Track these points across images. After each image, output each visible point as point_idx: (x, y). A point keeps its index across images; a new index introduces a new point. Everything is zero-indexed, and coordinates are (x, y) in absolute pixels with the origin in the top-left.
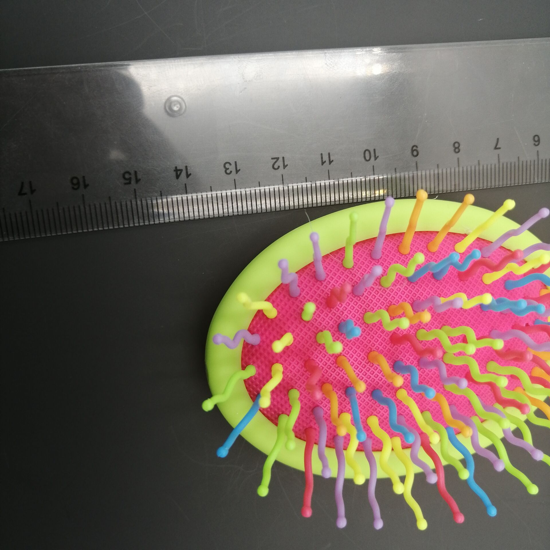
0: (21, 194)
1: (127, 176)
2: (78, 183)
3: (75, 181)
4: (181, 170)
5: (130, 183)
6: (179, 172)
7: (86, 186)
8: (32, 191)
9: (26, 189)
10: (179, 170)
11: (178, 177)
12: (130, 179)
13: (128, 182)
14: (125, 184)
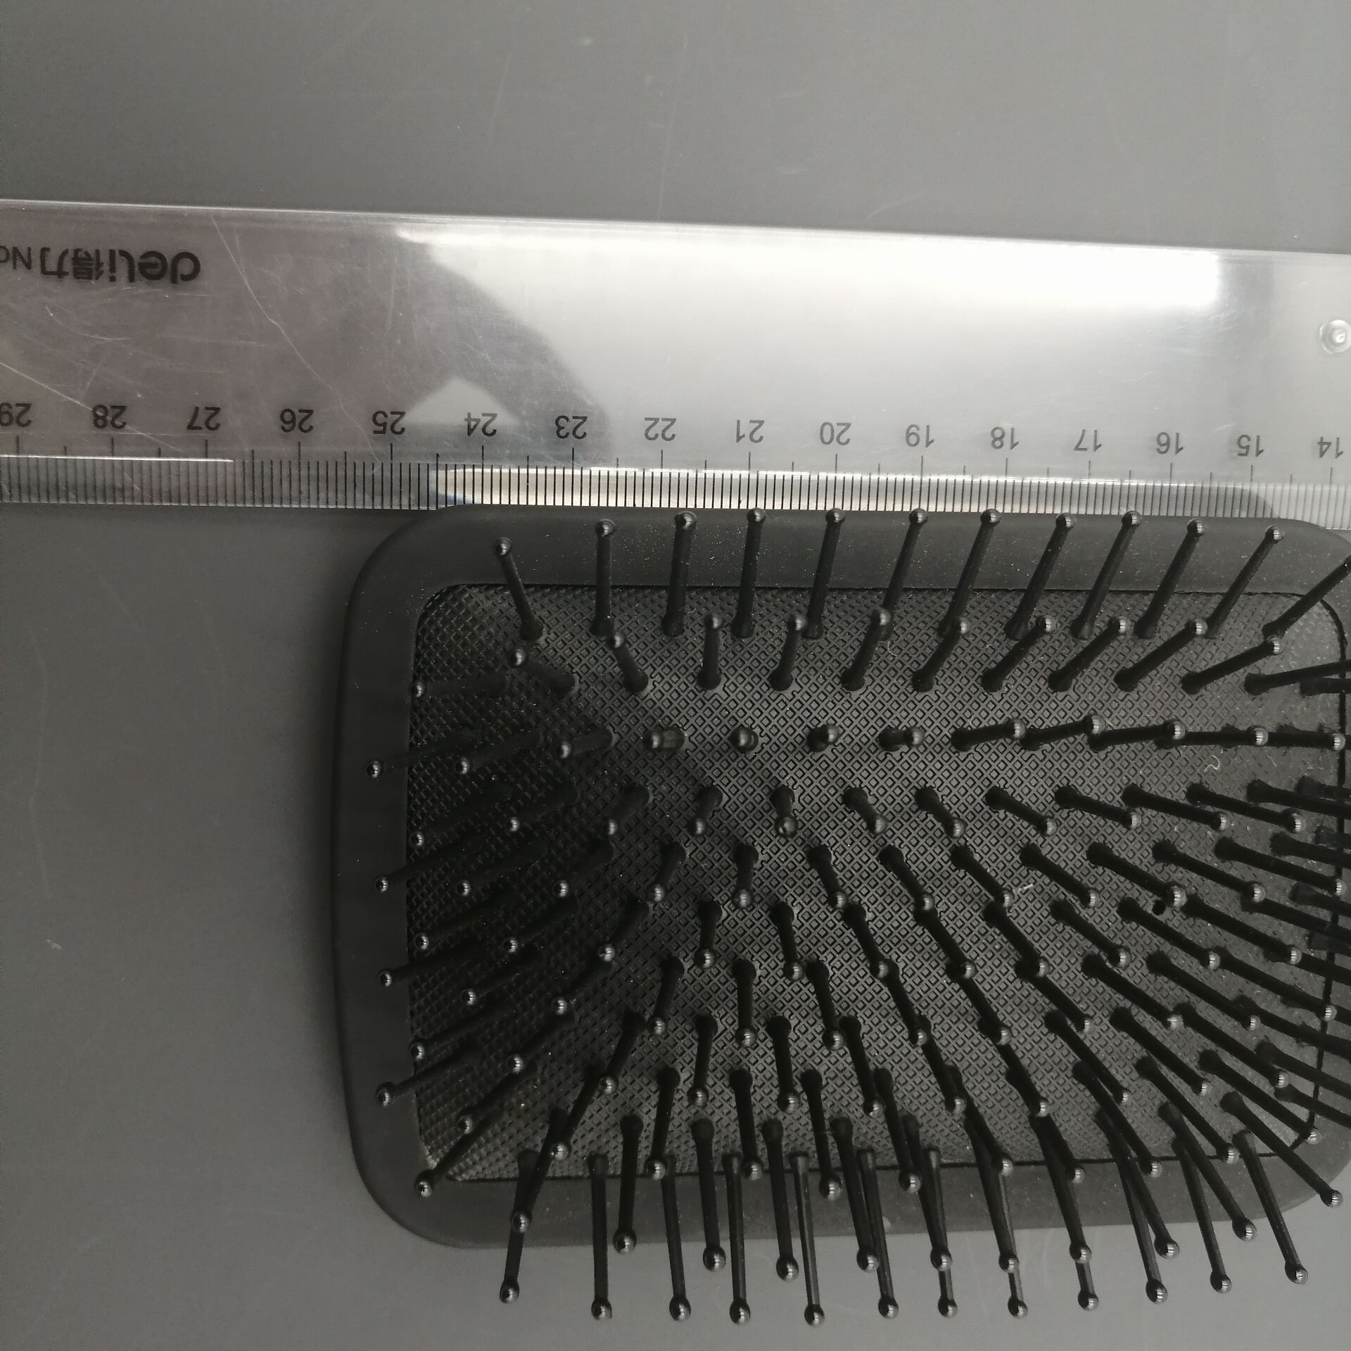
0: (1077, 448)
1: (1244, 442)
2: (1168, 444)
3: (1164, 439)
4: (1329, 444)
5: (1245, 455)
6: (1325, 446)
7: (1178, 450)
8: (1097, 447)
9: (1088, 443)
10: (1326, 443)
11: (1322, 454)
12: (1248, 447)
13: (1244, 451)
14: (1241, 455)
